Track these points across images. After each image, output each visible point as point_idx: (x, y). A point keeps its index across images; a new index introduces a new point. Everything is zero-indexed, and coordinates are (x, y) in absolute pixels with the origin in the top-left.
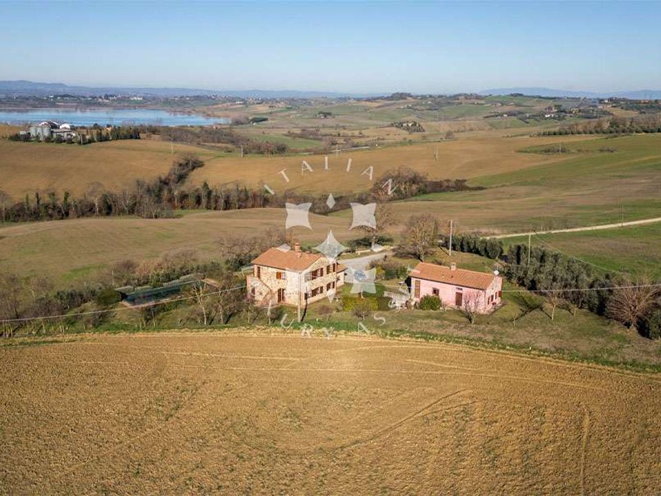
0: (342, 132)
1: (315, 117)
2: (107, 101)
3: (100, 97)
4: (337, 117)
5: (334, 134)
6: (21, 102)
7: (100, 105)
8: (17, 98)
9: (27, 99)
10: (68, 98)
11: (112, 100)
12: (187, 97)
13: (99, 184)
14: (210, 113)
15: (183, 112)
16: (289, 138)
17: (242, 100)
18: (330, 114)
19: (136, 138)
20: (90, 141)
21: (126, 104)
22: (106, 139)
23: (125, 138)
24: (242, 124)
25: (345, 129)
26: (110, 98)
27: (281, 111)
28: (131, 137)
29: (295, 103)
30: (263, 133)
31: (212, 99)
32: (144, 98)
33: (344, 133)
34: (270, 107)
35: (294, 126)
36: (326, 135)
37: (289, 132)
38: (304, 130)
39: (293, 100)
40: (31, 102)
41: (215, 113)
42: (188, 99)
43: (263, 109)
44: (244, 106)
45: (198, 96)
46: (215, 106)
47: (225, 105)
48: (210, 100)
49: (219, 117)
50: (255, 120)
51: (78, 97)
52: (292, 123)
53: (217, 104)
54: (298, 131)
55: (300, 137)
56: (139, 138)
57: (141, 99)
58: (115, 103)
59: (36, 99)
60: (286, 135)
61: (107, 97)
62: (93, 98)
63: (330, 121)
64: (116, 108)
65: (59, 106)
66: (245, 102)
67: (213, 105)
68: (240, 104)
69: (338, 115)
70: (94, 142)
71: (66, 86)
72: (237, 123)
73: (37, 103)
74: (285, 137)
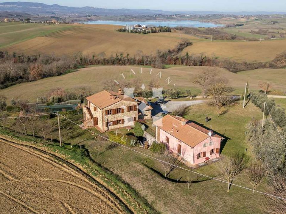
0: (280, 31)
1: (268, 23)
2: (175, 17)
3: (173, 15)
4: (280, 23)
5: (276, 32)
6: (143, 18)
7: (172, 19)
8: (142, 16)
9: (146, 16)
10: (161, 16)
11: (178, 17)
12: (210, 15)
13: (141, 52)
14: (218, 22)
15: (206, 22)
16: (251, 34)
17: (235, 16)
18: (277, 22)
19: (169, 32)
20: (148, 33)
21: (183, 18)
22: (155, 32)
23: (164, 31)
24: (230, 27)
25: (283, 30)
26: (177, 16)
27: (253, 21)
28: (167, 31)
29: (260, 17)
30: (239, 31)
31: (221, 16)
32: (191, 16)
33: (281, 32)
34: (248, 19)
35: (255, 28)
36: (271, 32)
37: (252, 31)
38: (260, 30)
39: (261, 16)
40: (147, 17)
41: (220, 22)
42: (210, 16)
43: (243, 20)
44: (235, 19)
45: (215, 15)
46: (221, 19)
47: (226, 18)
48: (220, 16)
49: (221, 24)
50: (238, 25)
51: (165, 15)
52: (255, 27)
53: (222, 18)
54: (257, 31)
55: (257, 33)
56: (171, 32)
57: (190, 16)
58: (179, 18)
59: (148, 16)
60: (251, 32)
61: (176, 15)
62: (170, 16)
63: (276, 26)
64: (178, 20)
65: (157, 19)
66: (236, 17)
67: (220, 18)
68: (233, 18)
69: (281, 23)
70: (150, 33)
71: (162, 11)
72: (228, 26)
73: (148, 18)
74: (248, 33)
